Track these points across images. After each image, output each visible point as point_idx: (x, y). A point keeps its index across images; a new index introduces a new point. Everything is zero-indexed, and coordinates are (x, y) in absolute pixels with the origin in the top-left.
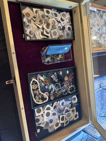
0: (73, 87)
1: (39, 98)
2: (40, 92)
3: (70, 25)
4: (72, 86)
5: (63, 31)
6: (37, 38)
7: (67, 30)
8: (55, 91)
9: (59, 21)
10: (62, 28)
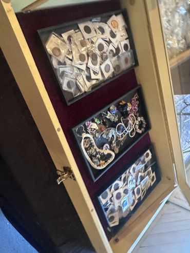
0: (141, 121)
1: (99, 159)
2: (98, 150)
3: (126, 39)
4: (139, 119)
5: (119, 57)
6: (83, 90)
7: (124, 51)
8: (117, 137)
9: (108, 40)
10: (115, 51)
